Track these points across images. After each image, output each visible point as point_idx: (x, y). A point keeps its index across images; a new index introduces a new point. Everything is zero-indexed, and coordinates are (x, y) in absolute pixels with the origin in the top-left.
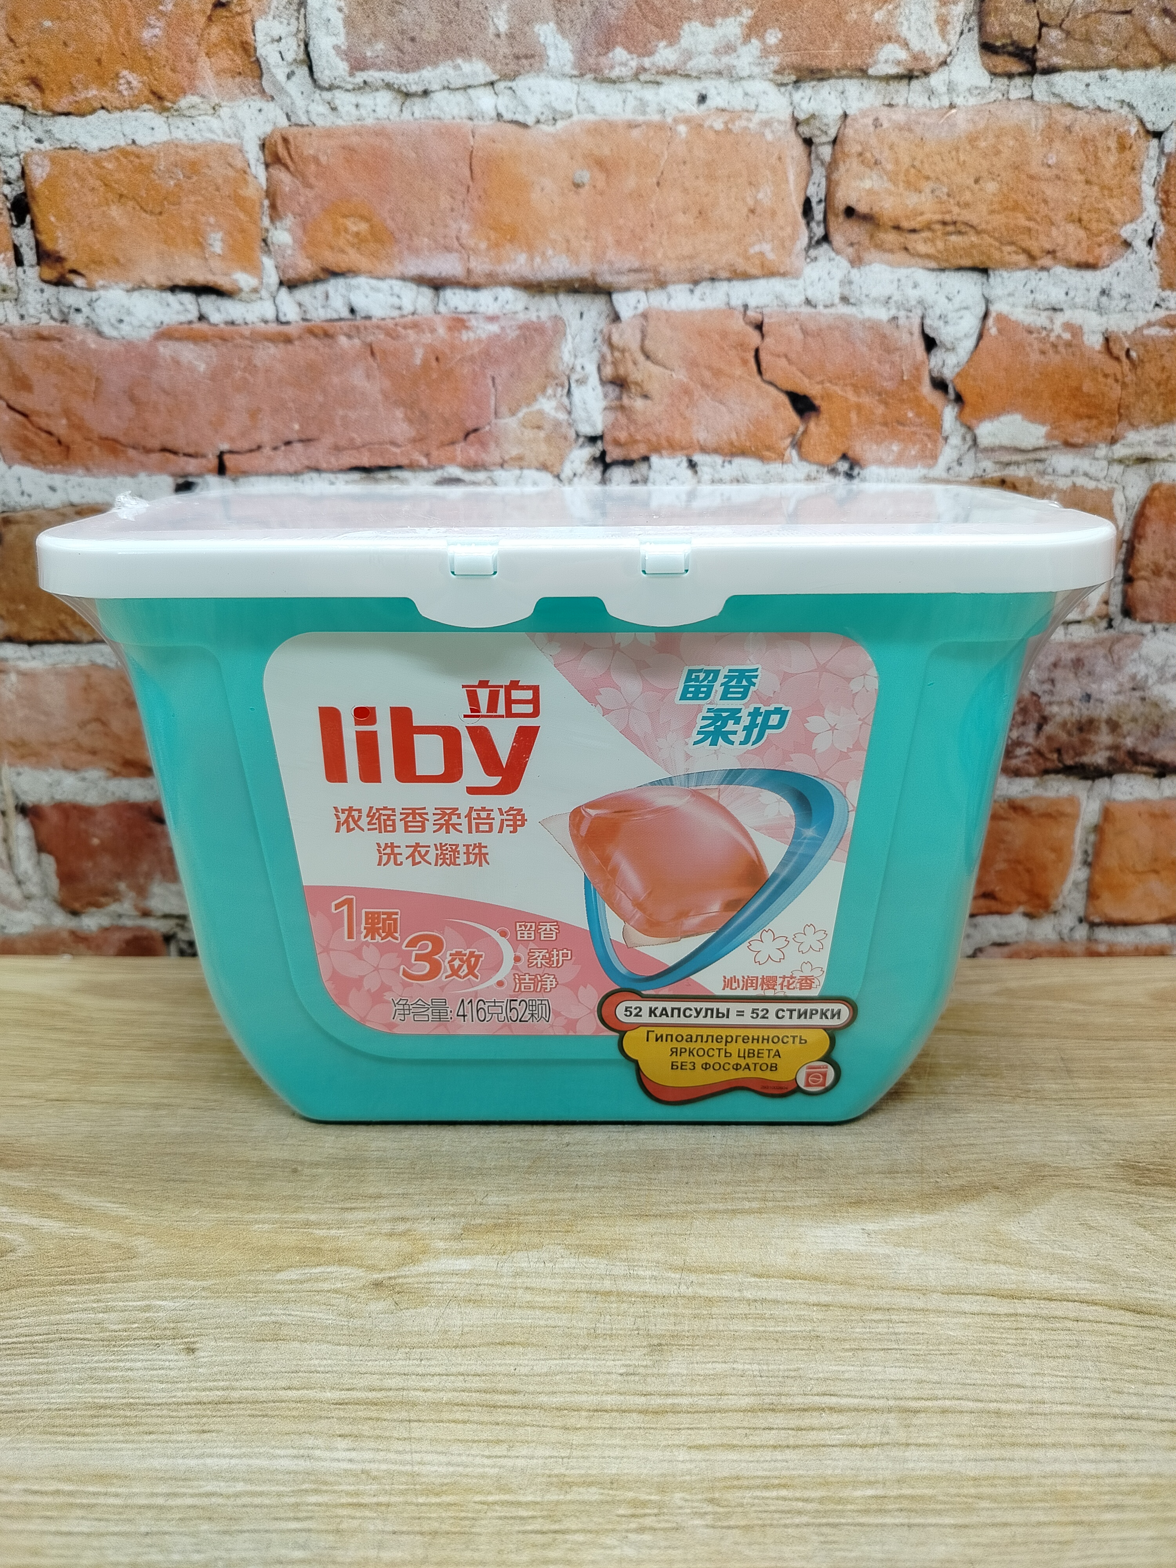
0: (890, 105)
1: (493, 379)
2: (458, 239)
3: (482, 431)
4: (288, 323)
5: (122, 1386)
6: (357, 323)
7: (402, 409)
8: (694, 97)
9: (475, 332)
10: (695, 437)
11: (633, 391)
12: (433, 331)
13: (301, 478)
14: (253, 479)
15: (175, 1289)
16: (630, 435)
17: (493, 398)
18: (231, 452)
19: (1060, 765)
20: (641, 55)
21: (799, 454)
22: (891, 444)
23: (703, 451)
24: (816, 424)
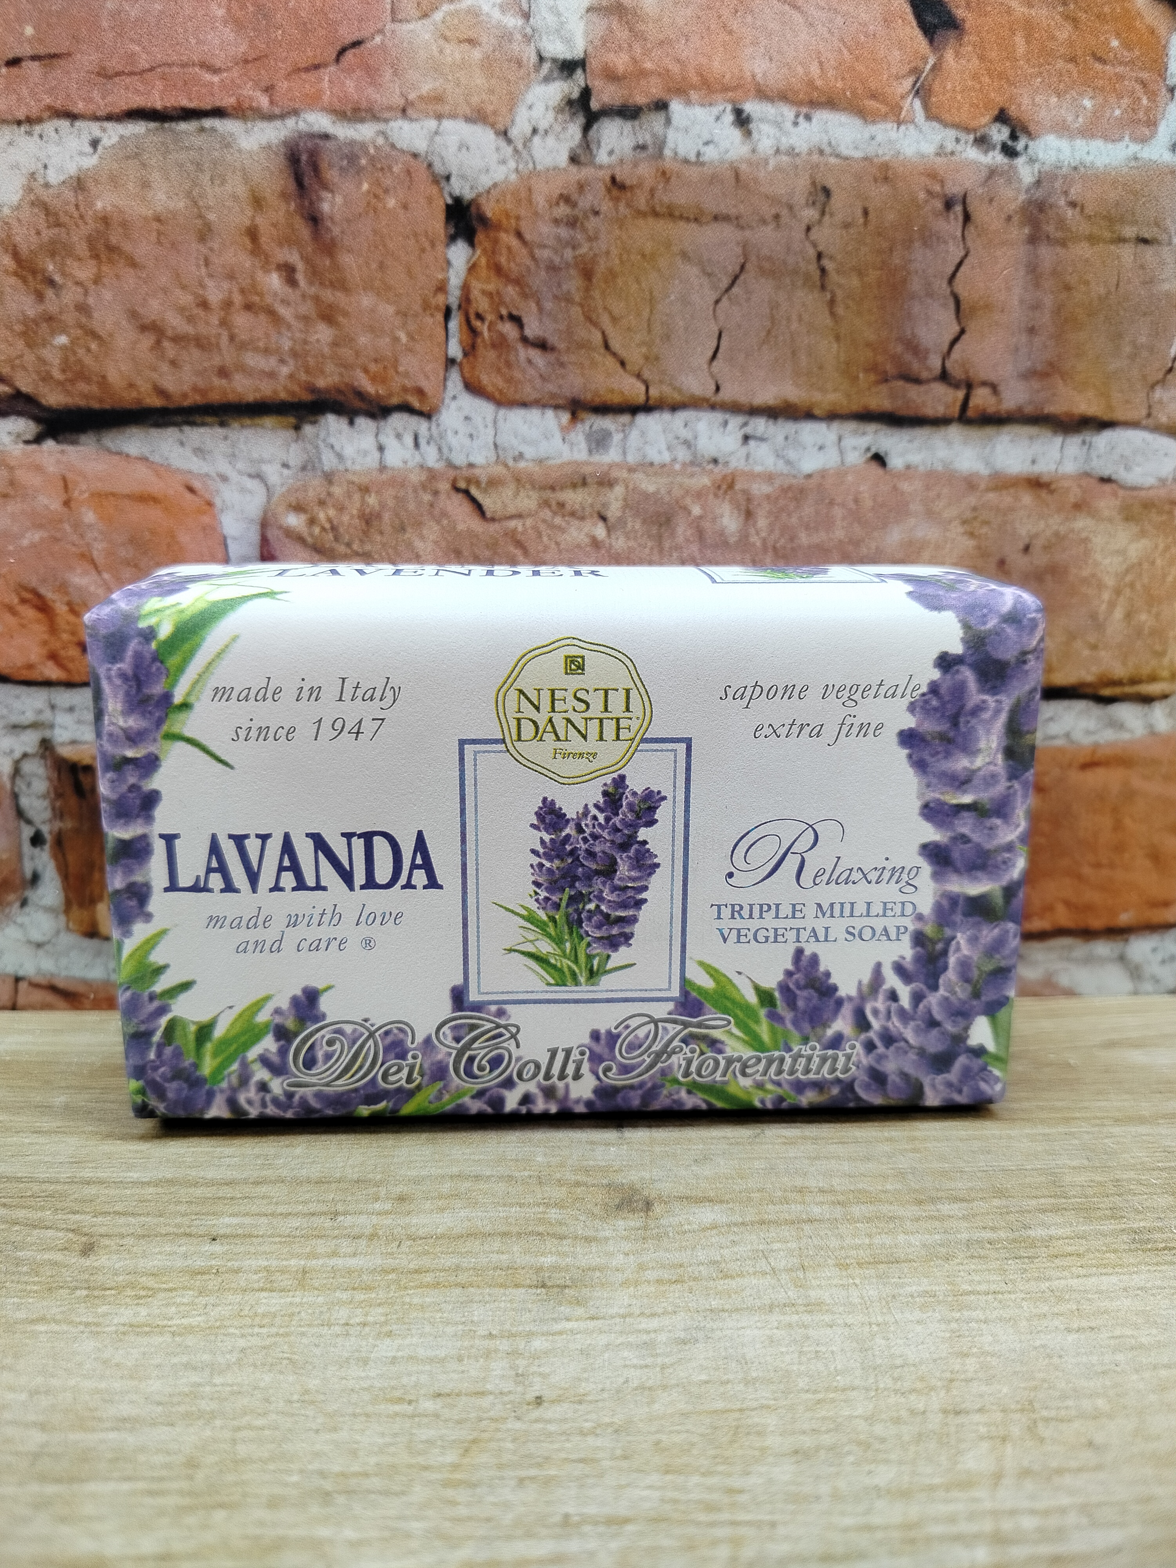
3: (368, 47)
13: (37, 129)
16: (635, 61)
21: (926, 107)
22: (1081, 95)
23: (763, 94)
24: (957, 54)
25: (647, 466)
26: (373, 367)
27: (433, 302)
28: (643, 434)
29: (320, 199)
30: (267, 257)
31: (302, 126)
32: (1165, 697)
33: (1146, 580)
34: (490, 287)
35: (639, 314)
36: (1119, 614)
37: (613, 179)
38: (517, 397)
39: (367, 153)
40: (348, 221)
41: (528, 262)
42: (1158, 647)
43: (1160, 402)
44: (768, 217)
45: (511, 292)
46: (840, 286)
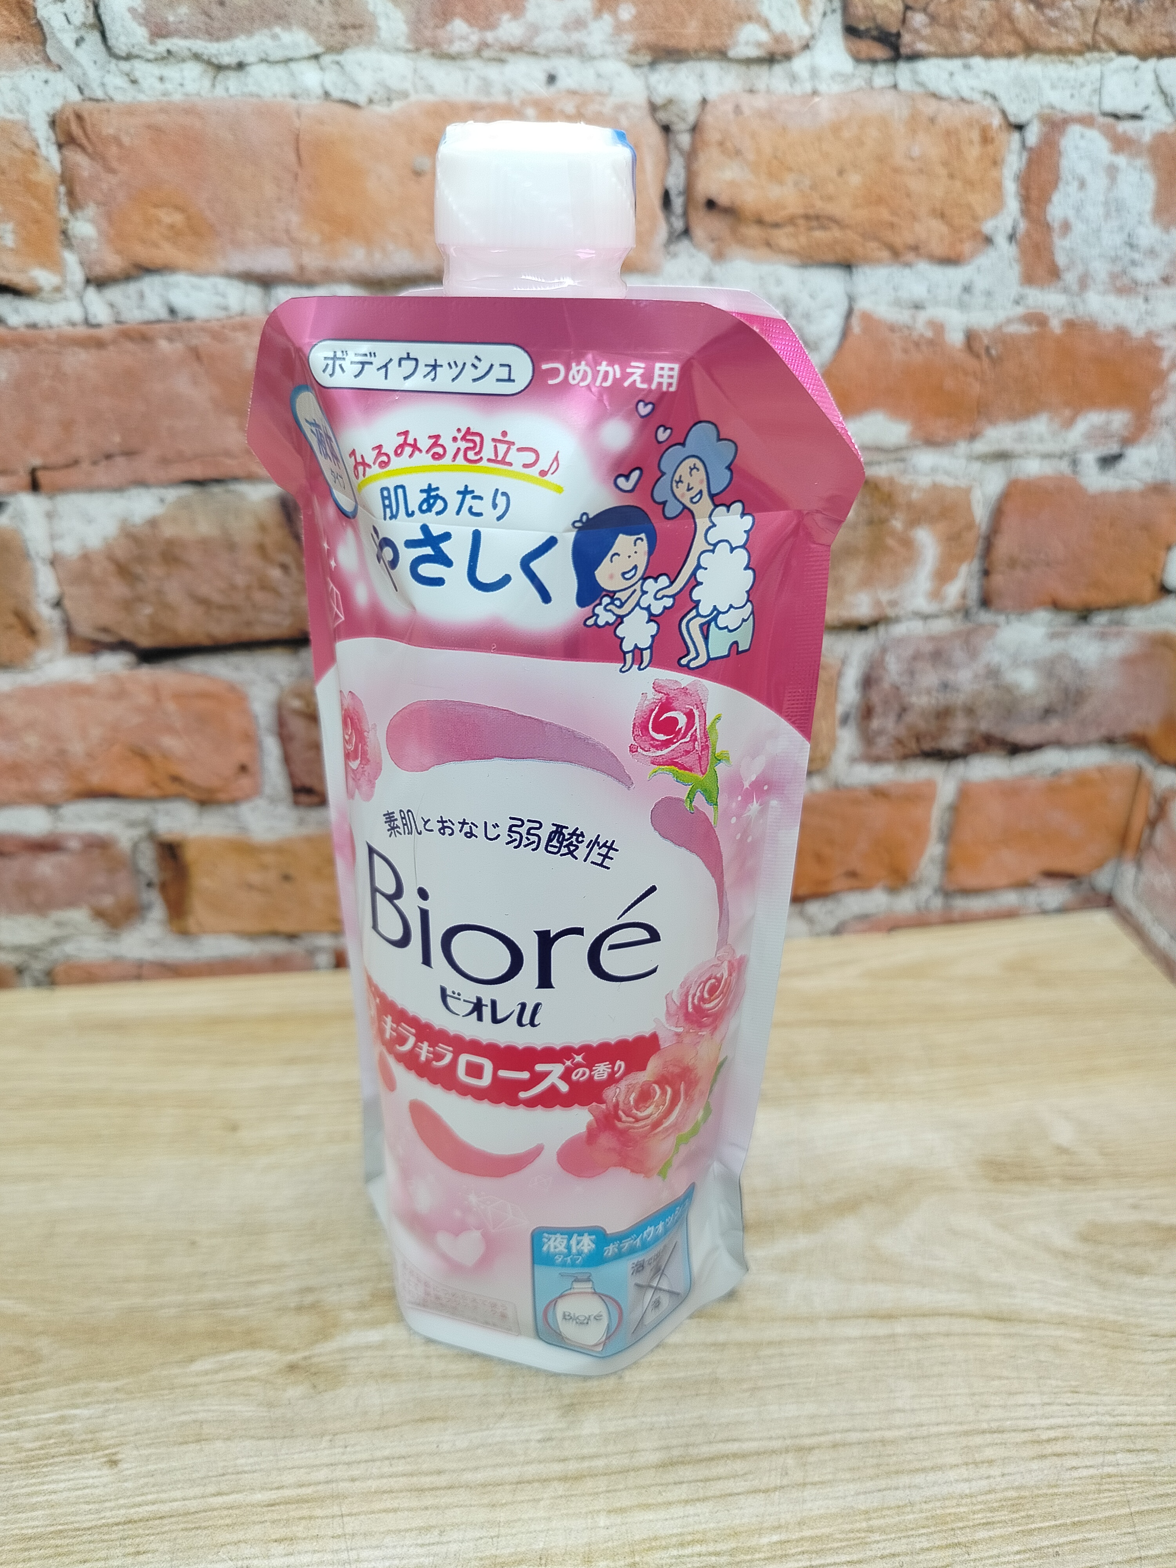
0: (751, 91)
2: (287, 231)
4: (98, 326)
5: (48, 1512)
6: (178, 326)
7: (233, 417)
8: (542, 77)
14: (72, 496)
15: (86, 1394)
18: (45, 468)
19: (919, 751)
20: (483, 29)
30: (271, 560)
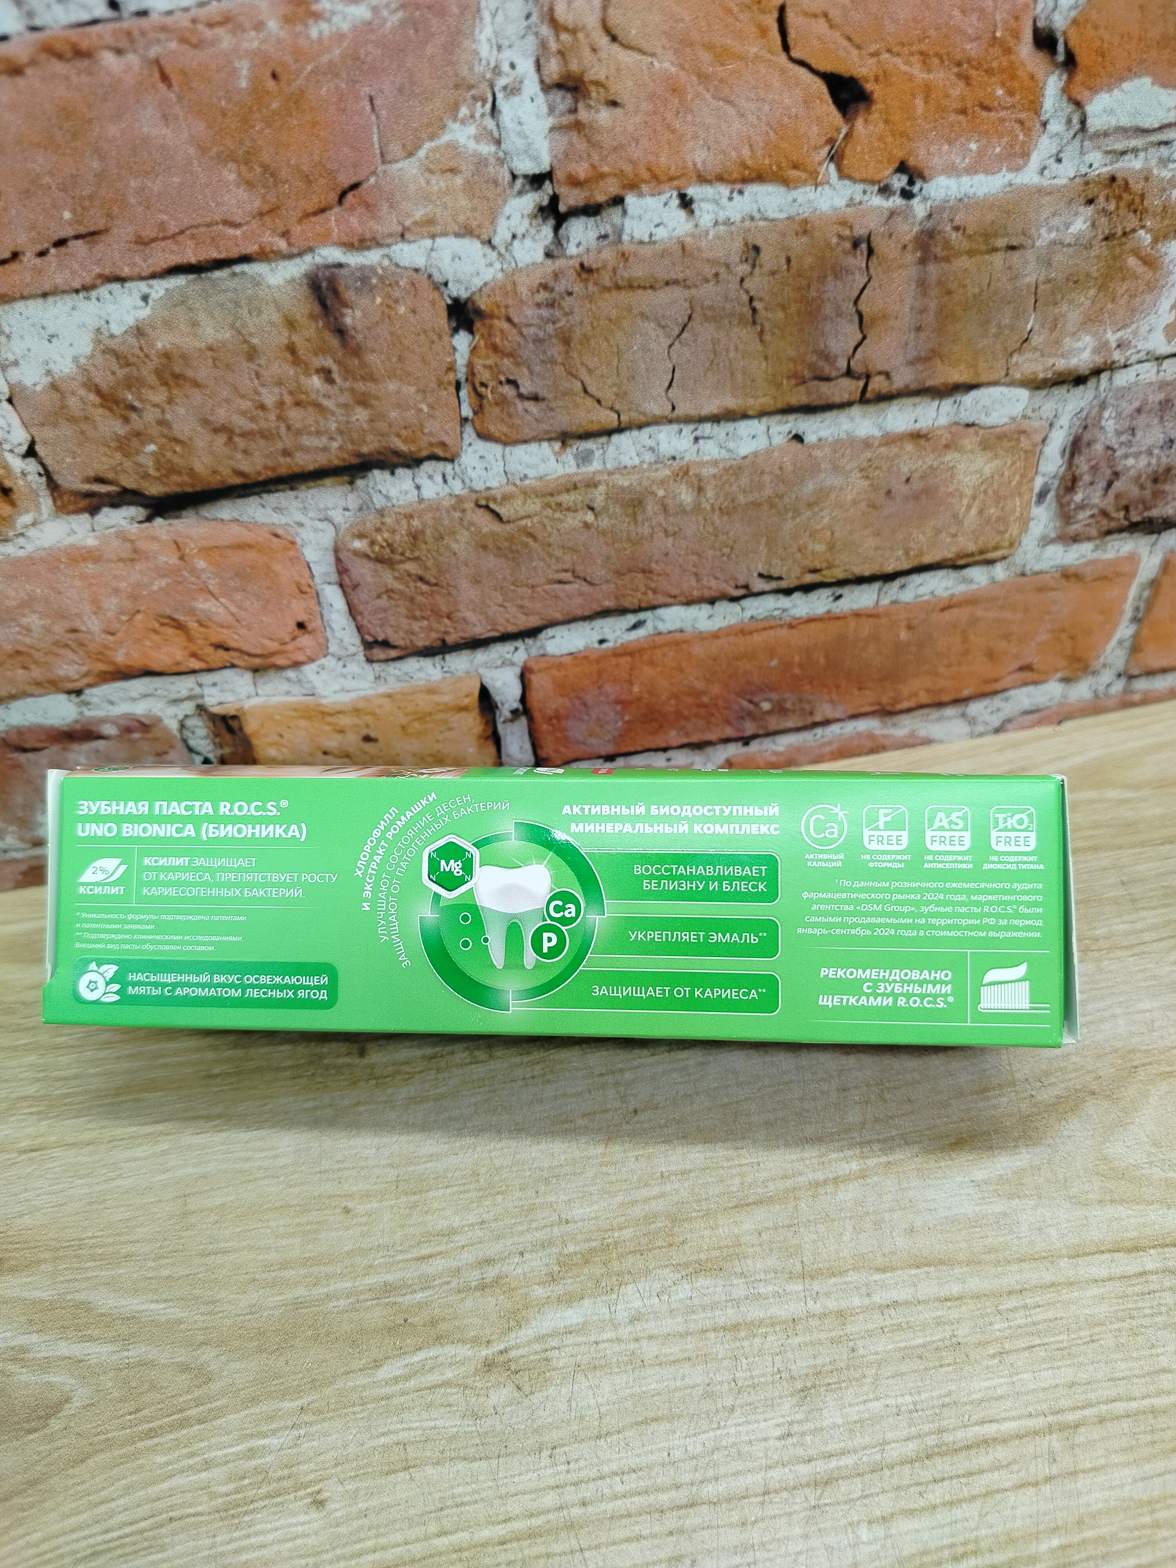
1: (371, 99)
3: (365, 186)
6: (125, 25)
7: (232, 166)
9: (329, 21)
10: (688, 158)
11: (594, 95)
12: (259, 26)
13: (94, 294)
14: (19, 306)
15: (270, 1418)
16: (594, 167)
17: (375, 130)
19: (1126, 523)
21: (839, 169)
22: (968, 140)
23: (703, 179)
24: (866, 121)
25: (622, 470)
26: (404, 433)
27: (446, 379)
28: (618, 448)
29: (343, 315)
30: (306, 364)
31: (318, 260)
32: (1004, 558)
33: (996, 486)
34: (490, 362)
35: (609, 364)
36: (974, 511)
37: (582, 265)
38: (519, 437)
39: (375, 273)
40: (368, 328)
41: (518, 338)
42: (1002, 528)
43: (1017, 364)
44: (710, 276)
45: (507, 362)
46: (768, 319)
